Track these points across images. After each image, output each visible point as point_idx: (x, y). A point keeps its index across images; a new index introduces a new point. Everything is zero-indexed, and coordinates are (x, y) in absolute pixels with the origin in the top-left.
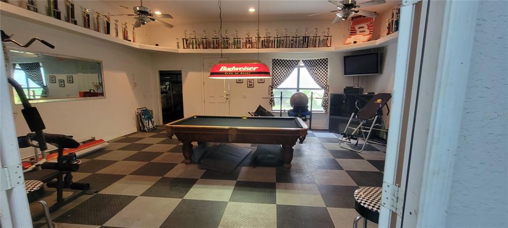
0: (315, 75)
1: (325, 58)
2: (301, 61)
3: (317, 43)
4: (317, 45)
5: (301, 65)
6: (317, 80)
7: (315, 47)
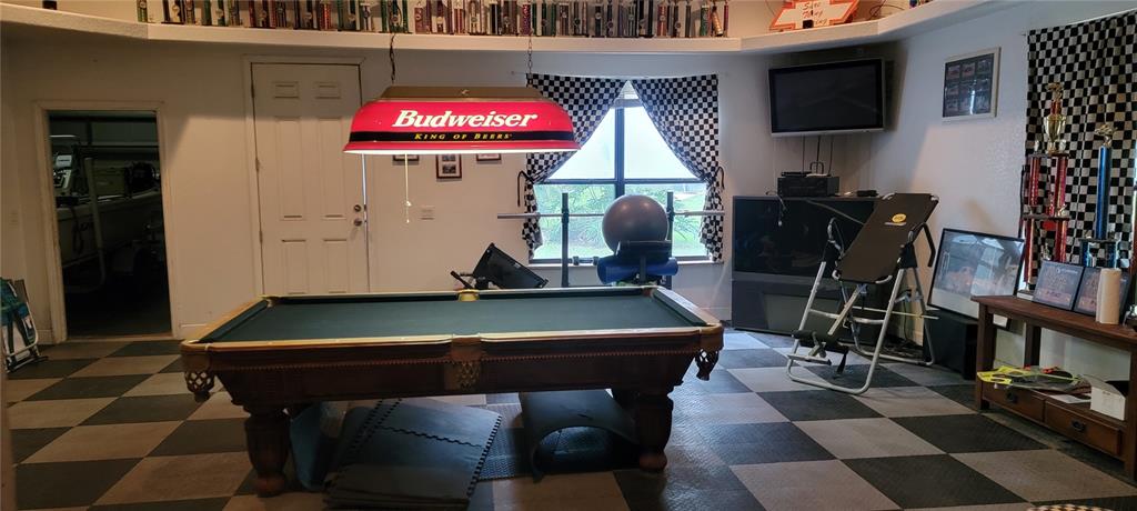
0: (678, 133)
1: (708, 73)
2: (628, 85)
3: (682, 20)
4: (682, 31)
5: (627, 97)
6: (686, 149)
7: (675, 35)
